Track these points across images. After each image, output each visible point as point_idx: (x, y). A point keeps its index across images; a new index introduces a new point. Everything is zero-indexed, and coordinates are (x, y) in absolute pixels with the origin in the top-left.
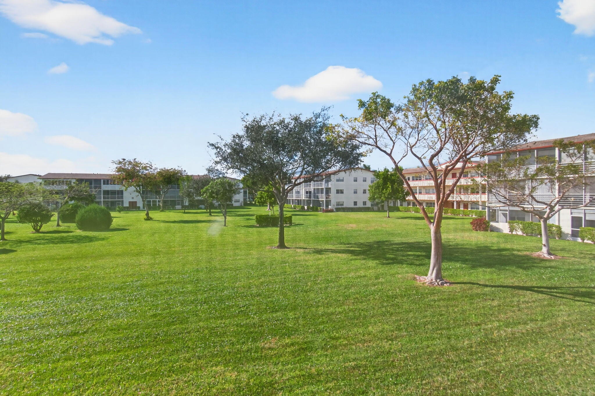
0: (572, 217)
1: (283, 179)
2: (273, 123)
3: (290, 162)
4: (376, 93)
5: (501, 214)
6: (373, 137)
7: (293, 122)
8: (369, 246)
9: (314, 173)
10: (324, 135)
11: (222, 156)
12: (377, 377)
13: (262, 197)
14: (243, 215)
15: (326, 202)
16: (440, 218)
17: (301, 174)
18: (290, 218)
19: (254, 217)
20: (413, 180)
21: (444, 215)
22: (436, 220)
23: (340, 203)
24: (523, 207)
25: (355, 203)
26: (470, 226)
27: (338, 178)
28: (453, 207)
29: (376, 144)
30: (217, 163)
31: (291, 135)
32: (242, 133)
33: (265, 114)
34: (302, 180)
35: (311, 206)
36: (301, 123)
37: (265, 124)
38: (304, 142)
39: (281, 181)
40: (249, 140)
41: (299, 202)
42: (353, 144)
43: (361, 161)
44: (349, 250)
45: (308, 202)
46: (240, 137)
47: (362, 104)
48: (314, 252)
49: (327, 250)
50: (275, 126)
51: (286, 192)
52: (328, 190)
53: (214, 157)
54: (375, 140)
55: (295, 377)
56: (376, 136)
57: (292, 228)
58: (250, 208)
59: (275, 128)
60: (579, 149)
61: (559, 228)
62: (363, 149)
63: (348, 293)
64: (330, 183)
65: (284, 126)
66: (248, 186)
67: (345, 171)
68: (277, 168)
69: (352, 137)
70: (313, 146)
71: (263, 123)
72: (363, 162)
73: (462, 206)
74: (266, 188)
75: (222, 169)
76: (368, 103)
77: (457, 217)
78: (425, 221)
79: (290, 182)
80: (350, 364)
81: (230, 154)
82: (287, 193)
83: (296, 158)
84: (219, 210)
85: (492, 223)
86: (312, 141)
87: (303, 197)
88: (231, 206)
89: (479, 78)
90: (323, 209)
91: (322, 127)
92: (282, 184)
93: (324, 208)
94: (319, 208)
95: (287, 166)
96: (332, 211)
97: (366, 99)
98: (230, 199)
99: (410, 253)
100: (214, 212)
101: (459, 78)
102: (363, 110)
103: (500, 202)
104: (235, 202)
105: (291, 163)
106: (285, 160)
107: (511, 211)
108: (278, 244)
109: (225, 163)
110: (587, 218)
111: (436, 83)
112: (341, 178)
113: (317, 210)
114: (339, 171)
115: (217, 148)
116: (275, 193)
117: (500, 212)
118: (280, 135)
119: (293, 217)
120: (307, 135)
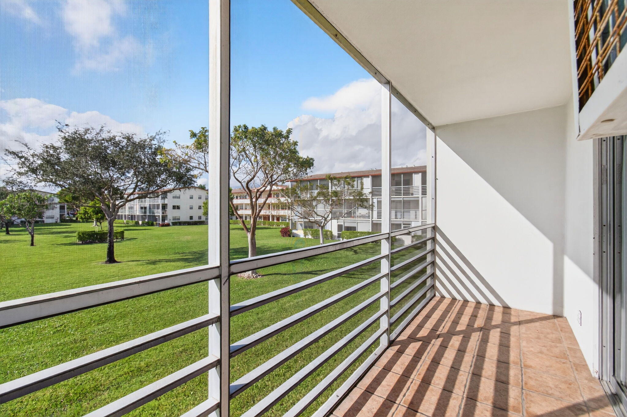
0: (338, 225)
1: (113, 195)
2: (101, 138)
3: (121, 178)
4: (204, 128)
5: (299, 225)
6: (203, 163)
7: (125, 141)
8: (201, 253)
9: (149, 190)
10: (159, 157)
11: (28, 167)
12: (201, 354)
13: (86, 213)
14: (60, 233)
15: (162, 217)
16: (255, 228)
17: (134, 191)
18: (122, 233)
19: (76, 234)
20: (240, 198)
21: (257, 226)
22: (251, 230)
23: (176, 218)
24: (309, 219)
25: (191, 218)
26: (280, 234)
27: (175, 196)
28: (269, 220)
29: (206, 169)
30: (20, 174)
31: (123, 153)
32: (59, 143)
33: (91, 128)
34: (136, 196)
35: (146, 221)
36: (134, 143)
37: (90, 138)
38: (137, 161)
39: (111, 197)
40: (68, 153)
41: (132, 217)
42: (187, 167)
43: (194, 182)
44: (183, 258)
45: (143, 218)
46: (55, 149)
47: (194, 135)
48: (147, 263)
49: (160, 261)
50: (103, 142)
51: (116, 208)
52: (164, 207)
53: (16, 167)
54: (205, 165)
55: (123, 375)
56: (205, 162)
57: (124, 243)
58: (70, 225)
59: (102, 143)
60: (339, 181)
61: (331, 232)
62: (195, 172)
63: (179, 295)
64: (166, 200)
65: (114, 143)
66: (67, 201)
67: (180, 189)
68: (105, 184)
69: (186, 162)
70: (147, 165)
71: (88, 136)
72: (196, 182)
73: (275, 219)
74: (91, 203)
75: (29, 181)
76: (198, 135)
77: (271, 227)
78: (245, 231)
79: (122, 198)
80: (179, 350)
81: (41, 165)
82: (118, 208)
83: (129, 175)
84: (23, 228)
85: (294, 231)
86: (147, 161)
87: (137, 212)
88: (43, 224)
89: (279, 129)
90: (159, 223)
91: (156, 149)
92: (112, 200)
93: (161, 223)
94: (155, 222)
95: (118, 182)
96: (168, 225)
97: (197, 131)
98: (40, 215)
99: (235, 257)
100: (12, 231)
101: (266, 126)
102: (194, 139)
103: (296, 215)
104: (47, 218)
105: (122, 180)
106: (115, 176)
107: (305, 222)
108: (106, 259)
109: (34, 175)
110: (346, 225)
111: (250, 128)
112: (178, 196)
113: (152, 225)
114: (174, 189)
115: (21, 158)
116: (103, 208)
117: (298, 223)
118: (108, 151)
119: (125, 232)
120: (140, 154)
